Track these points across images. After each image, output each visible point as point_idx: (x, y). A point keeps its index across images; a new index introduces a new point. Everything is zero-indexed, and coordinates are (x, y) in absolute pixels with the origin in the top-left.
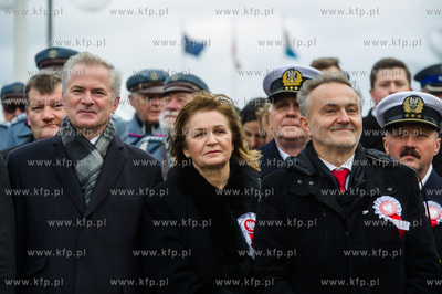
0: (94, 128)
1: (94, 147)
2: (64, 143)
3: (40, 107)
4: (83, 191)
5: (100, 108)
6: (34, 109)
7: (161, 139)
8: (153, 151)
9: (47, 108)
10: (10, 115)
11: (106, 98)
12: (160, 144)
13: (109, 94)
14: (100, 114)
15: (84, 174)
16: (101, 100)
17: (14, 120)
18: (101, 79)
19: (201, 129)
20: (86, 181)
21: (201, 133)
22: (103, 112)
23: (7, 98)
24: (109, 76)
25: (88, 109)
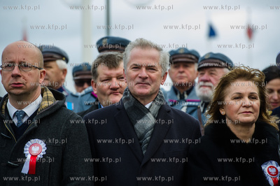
0: (147, 96)
1: (148, 110)
2: (126, 108)
3: (109, 79)
4: (141, 144)
5: (153, 80)
6: (102, 81)
7: (197, 104)
8: (191, 112)
9: (114, 79)
10: (80, 88)
11: (157, 73)
12: (196, 108)
13: (159, 70)
14: (152, 85)
15: (141, 131)
16: (153, 75)
17: (83, 92)
18: (153, 58)
19: (240, 94)
20: (142, 137)
21: (239, 97)
22: (155, 83)
23: (77, 76)
24: (159, 56)
25: (144, 81)
